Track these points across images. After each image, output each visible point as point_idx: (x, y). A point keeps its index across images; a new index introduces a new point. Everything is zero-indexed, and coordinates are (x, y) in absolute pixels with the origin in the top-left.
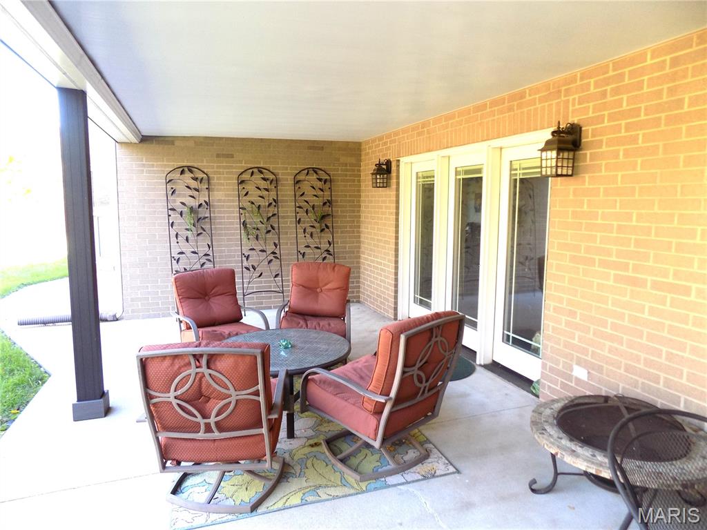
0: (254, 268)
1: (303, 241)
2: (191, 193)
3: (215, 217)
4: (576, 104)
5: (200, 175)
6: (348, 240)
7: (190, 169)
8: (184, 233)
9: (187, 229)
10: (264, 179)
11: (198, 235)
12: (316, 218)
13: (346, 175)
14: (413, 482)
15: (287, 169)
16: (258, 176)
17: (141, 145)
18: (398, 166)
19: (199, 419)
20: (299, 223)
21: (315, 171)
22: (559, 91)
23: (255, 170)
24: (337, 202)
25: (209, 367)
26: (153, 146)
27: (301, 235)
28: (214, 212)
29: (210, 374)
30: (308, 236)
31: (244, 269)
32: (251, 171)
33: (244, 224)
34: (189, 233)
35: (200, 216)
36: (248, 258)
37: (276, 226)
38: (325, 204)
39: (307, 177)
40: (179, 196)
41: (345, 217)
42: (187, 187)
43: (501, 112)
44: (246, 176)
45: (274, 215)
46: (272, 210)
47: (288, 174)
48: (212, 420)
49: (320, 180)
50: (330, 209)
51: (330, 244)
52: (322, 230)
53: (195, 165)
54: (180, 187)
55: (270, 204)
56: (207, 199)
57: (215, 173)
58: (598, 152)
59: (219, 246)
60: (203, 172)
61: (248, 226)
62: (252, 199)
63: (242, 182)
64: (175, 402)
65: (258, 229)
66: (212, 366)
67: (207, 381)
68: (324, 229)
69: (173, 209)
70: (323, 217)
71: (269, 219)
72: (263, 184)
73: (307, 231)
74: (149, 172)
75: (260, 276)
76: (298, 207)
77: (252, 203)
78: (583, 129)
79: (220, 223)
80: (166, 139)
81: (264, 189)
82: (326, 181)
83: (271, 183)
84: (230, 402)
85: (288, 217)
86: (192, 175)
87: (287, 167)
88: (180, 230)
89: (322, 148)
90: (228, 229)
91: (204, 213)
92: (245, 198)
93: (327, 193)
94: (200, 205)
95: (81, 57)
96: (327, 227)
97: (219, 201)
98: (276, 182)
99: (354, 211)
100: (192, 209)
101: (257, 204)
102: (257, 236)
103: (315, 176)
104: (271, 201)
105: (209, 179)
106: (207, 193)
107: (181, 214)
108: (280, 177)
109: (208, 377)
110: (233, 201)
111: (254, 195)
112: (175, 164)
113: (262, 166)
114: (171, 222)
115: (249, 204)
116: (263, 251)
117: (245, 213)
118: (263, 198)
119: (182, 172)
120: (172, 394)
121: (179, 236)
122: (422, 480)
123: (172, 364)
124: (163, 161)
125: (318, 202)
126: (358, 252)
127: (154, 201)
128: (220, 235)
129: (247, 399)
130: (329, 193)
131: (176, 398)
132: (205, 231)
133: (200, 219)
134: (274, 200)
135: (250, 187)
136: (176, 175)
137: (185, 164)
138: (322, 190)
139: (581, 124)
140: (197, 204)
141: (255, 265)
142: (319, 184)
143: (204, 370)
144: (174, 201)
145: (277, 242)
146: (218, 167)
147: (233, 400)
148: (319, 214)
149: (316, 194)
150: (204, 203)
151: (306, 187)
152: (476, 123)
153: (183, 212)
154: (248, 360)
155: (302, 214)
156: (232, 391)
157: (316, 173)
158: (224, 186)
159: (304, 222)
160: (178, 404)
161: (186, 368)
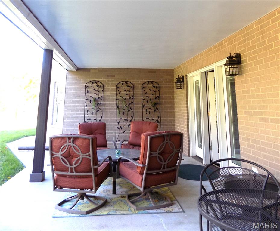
0: (121, 128)
1: (145, 116)
2: (95, 92)
3: (105, 103)
4: (238, 45)
5: (100, 84)
6: (168, 116)
7: (96, 82)
8: (91, 110)
9: (92, 109)
10: (128, 86)
11: (97, 111)
12: (152, 105)
13: (167, 84)
14: (160, 213)
15: (138, 82)
16: (125, 85)
17: (77, 72)
18: (187, 78)
19: (69, 166)
20: (144, 107)
21: (152, 82)
22: (232, 41)
23: (124, 82)
24: (163, 97)
25: (73, 143)
26: (81, 72)
27: (145, 113)
28: (105, 101)
29: (73, 146)
30: (148, 113)
31: (117, 129)
32: (122, 82)
33: (118, 107)
34: (93, 111)
35: (98, 102)
36: (119, 123)
37: (132, 108)
38: (156, 98)
39: (148, 85)
40: (91, 93)
41: (167, 104)
42: (94, 89)
43: (217, 51)
44: (120, 85)
45: (132, 103)
46: (131, 100)
47: (139, 84)
48: (73, 166)
49: (154, 87)
50: (159, 100)
51: (158, 117)
52: (155, 111)
53: (98, 80)
54: (91, 90)
55: (130, 98)
56: (102, 95)
57: (106, 83)
58: (246, 64)
59: (106, 117)
60: (101, 83)
61: (120, 108)
62: (122, 95)
63: (118, 87)
64: (61, 157)
65: (124, 109)
66: (74, 142)
67: (72, 149)
68: (156, 110)
69: (87, 99)
70: (155, 104)
71: (129, 104)
72: (127, 89)
73: (147, 111)
74: (79, 83)
75: (124, 132)
76: (143, 99)
77: (122, 97)
78: (241, 55)
79: (108, 106)
80: (87, 69)
81: (128, 91)
82: (157, 87)
83: (131, 88)
84: (80, 159)
85: (139, 104)
86: (97, 84)
87: (139, 81)
88: (90, 109)
89: (155, 72)
90: (111, 109)
91: (100, 101)
92: (119, 95)
93: (157, 93)
94: (99, 98)
95: (51, 39)
96: (157, 109)
97: (108, 96)
98: (133, 88)
99: (171, 102)
100: (95, 100)
101: (124, 98)
102: (124, 112)
103: (152, 85)
104: (131, 96)
105: (103, 86)
106: (102, 92)
107: (90, 101)
108: (135, 85)
109: (72, 147)
110: (114, 96)
111: (123, 94)
112: (90, 80)
113: (127, 80)
114: (86, 105)
115: (121, 97)
116: (126, 120)
117: (119, 102)
118: (127, 95)
119: (92, 83)
120: (60, 153)
121: (89, 111)
122: (165, 213)
123: (61, 141)
124: (85, 78)
125: (153, 97)
126: (174, 122)
127: (79, 96)
128: (107, 112)
129: (86, 158)
130: (158, 93)
131: (61, 155)
132: (100, 109)
133: (98, 104)
134: (132, 96)
135: (122, 90)
136: (90, 84)
137: (94, 80)
138: (155, 91)
139: (240, 53)
140: (98, 97)
141: (122, 127)
142: (154, 89)
143: (71, 144)
144: (88, 96)
145: (133, 116)
146: (108, 81)
147: (81, 157)
148: (153, 103)
149: (152, 93)
150: (101, 97)
151: (147, 90)
152: (209, 56)
153: (92, 101)
154: (87, 141)
155: (145, 103)
156: (80, 154)
157: (152, 84)
158: (110, 89)
159: (146, 107)
160: (62, 158)
161: (65, 143)
